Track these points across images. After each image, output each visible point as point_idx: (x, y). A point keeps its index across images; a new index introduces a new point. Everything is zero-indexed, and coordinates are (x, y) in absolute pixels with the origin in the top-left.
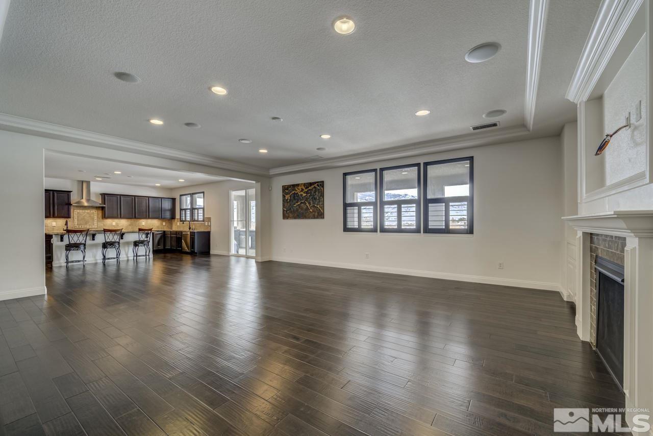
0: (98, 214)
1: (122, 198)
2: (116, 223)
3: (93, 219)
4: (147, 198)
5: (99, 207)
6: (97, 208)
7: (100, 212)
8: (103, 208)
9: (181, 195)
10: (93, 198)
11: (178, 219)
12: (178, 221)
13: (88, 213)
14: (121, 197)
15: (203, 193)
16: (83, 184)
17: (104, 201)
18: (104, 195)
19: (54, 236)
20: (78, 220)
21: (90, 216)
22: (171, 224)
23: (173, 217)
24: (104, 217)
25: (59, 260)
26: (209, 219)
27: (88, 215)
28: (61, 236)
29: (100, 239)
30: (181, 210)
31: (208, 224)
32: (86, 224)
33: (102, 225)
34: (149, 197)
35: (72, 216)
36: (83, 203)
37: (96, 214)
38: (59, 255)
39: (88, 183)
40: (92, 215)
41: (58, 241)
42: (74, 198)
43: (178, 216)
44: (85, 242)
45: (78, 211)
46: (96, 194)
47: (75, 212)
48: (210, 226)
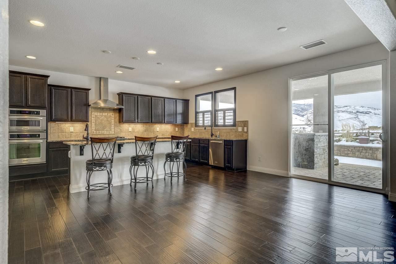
0: (115, 118)
1: (139, 99)
2: (133, 129)
3: (110, 123)
4: (163, 99)
5: (116, 109)
6: (114, 110)
7: (117, 115)
8: (120, 110)
9: (197, 96)
10: (111, 98)
11: (192, 124)
12: (192, 127)
13: (105, 116)
14: (139, 96)
15: (234, 89)
16: (101, 80)
17: (121, 102)
18: (121, 95)
19: (72, 147)
20: (95, 125)
21: (108, 120)
22: (183, 130)
23: (185, 121)
24: (121, 121)
25: (77, 183)
26: (245, 124)
27: (105, 119)
28: (81, 147)
29: (129, 151)
30: (197, 113)
31: (243, 129)
32: (104, 128)
33: (119, 130)
34: (164, 98)
35: (90, 120)
36: (100, 104)
37: (113, 117)
38: (78, 176)
39: (106, 80)
40: (109, 119)
41: (76, 155)
42: (92, 97)
43: (192, 120)
44: (113, 156)
45: (96, 114)
46: (113, 94)
47: (93, 115)
48: (247, 132)
